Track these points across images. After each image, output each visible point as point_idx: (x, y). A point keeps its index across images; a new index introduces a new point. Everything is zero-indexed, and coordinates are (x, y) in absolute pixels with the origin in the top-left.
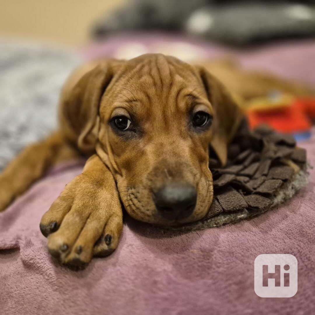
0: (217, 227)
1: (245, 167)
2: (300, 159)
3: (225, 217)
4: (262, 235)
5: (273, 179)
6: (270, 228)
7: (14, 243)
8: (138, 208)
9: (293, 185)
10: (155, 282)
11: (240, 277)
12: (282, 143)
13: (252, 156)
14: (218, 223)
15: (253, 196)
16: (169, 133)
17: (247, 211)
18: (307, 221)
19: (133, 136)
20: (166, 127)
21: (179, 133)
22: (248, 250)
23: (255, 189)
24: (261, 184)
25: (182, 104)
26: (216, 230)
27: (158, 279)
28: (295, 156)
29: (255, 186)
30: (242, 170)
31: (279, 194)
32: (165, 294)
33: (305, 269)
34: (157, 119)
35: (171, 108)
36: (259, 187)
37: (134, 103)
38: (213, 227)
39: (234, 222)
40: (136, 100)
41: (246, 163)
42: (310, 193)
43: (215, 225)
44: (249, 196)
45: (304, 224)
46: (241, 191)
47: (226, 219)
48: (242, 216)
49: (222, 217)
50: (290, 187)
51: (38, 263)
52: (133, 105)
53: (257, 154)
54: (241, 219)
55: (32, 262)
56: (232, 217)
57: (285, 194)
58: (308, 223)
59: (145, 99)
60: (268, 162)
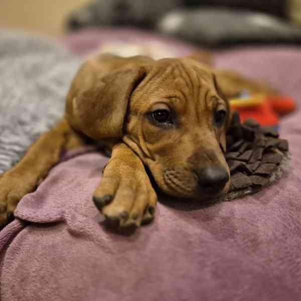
0: (229, 201)
1: (241, 154)
2: (284, 147)
3: (235, 193)
4: (262, 206)
5: (268, 163)
6: (268, 201)
7: (59, 216)
8: (178, 186)
9: (281, 168)
10: (190, 243)
11: (252, 237)
12: (268, 135)
13: (245, 145)
14: (230, 198)
15: (254, 177)
16: (200, 126)
17: (250, 188)
18: (293, 195)
19: (169, 128)
20: (198, 121)
21: (207, 126)
22: (254, 216)
23: (254, 171)
24: (258, 167)
25: (210, 104)
26: (229, 203)
27: (192, 240)
28: (281, 146)
29: (254, 169)
30: (239, 156)
31: (273, 175)
32: (199, 251)
33: (297, 229)
34: (191, 114)
35: (202, 106)
36: (256, 169)
37: (174, 99)
38: (226, 201)
39: (241, 197)
40: (175, 97)
41: (241, 150)
42: (291, 175)
43: (227, 200)
44: (251, 177)
45: (291, 197)
46: (244, 172)
47: (236, 194)
48: (248, 192)
49: (234, 193)
50: (279, 170)
51: (89, 231)
52: (173, 101)
53: (249, 143)
54: (246, 195)
55: (82, 231)
56: (240, 193)
57: (276, 175)
58: (293, 196)
59: (182, 97)
60: (261, 150)
